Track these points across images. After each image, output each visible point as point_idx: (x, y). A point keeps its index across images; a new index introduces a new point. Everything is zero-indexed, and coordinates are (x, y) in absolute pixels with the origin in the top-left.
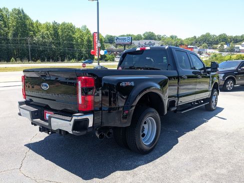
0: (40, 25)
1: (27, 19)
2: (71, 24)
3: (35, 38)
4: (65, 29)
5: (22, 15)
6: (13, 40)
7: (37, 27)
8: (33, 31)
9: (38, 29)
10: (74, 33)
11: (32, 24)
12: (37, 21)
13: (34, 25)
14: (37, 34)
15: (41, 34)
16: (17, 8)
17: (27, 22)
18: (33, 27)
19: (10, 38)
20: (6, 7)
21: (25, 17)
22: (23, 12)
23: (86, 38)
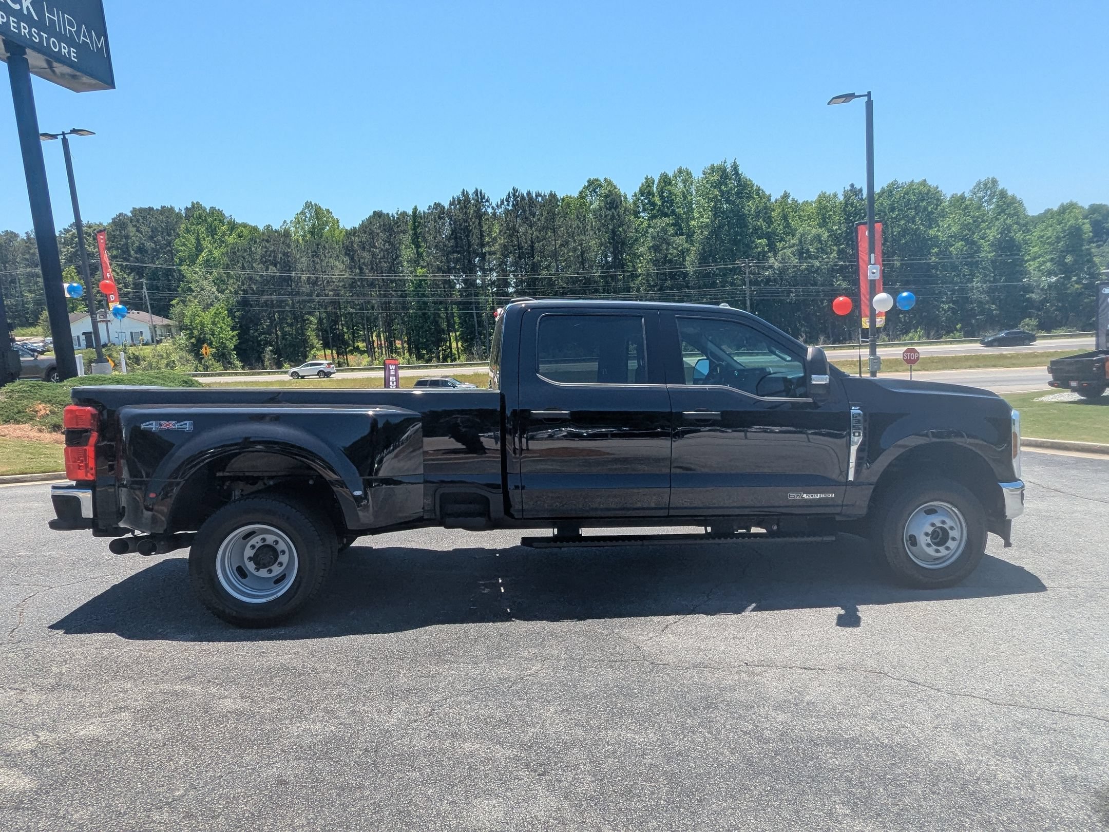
0: (796, 207)
1: (750, 197)
2: (924, 183)
3: (772, 260)
4: (893, 209)
5: (732, 183)
6: (699, 275)
7: (785, 218)
8: (768, 236)
9: (788, 226)
10: (931, 221)
11: (765, 212)
12: (786, 196)
13: (774, 214)
14: (780, 245)
15: (795, 241)
16: (717, 163)
17: (750, 206)
18: (769, 220)
19: (690, 269)
20: (684, 168)
21: (745, 189)
22: (737, 174)
23: (993, 234)
